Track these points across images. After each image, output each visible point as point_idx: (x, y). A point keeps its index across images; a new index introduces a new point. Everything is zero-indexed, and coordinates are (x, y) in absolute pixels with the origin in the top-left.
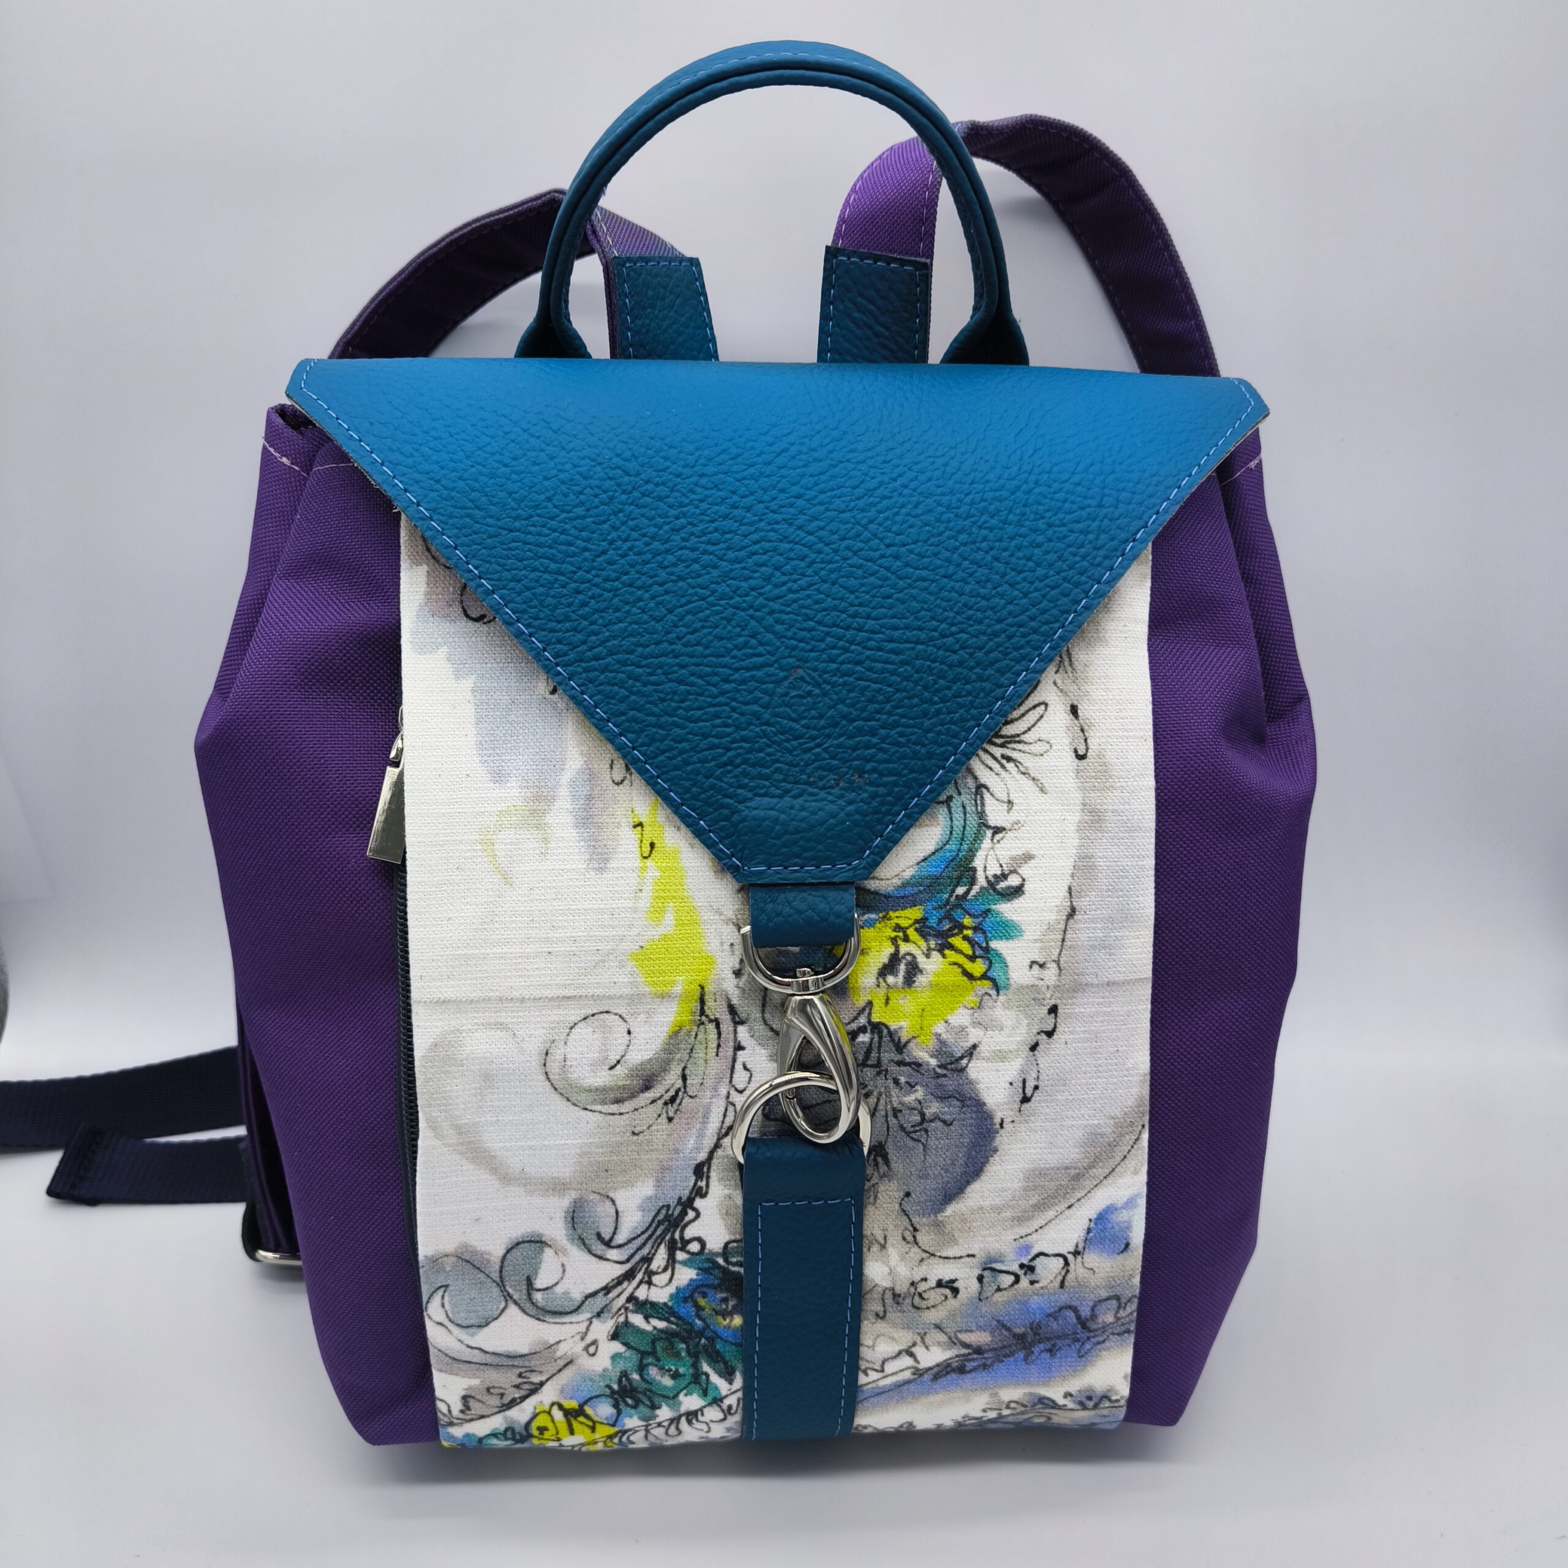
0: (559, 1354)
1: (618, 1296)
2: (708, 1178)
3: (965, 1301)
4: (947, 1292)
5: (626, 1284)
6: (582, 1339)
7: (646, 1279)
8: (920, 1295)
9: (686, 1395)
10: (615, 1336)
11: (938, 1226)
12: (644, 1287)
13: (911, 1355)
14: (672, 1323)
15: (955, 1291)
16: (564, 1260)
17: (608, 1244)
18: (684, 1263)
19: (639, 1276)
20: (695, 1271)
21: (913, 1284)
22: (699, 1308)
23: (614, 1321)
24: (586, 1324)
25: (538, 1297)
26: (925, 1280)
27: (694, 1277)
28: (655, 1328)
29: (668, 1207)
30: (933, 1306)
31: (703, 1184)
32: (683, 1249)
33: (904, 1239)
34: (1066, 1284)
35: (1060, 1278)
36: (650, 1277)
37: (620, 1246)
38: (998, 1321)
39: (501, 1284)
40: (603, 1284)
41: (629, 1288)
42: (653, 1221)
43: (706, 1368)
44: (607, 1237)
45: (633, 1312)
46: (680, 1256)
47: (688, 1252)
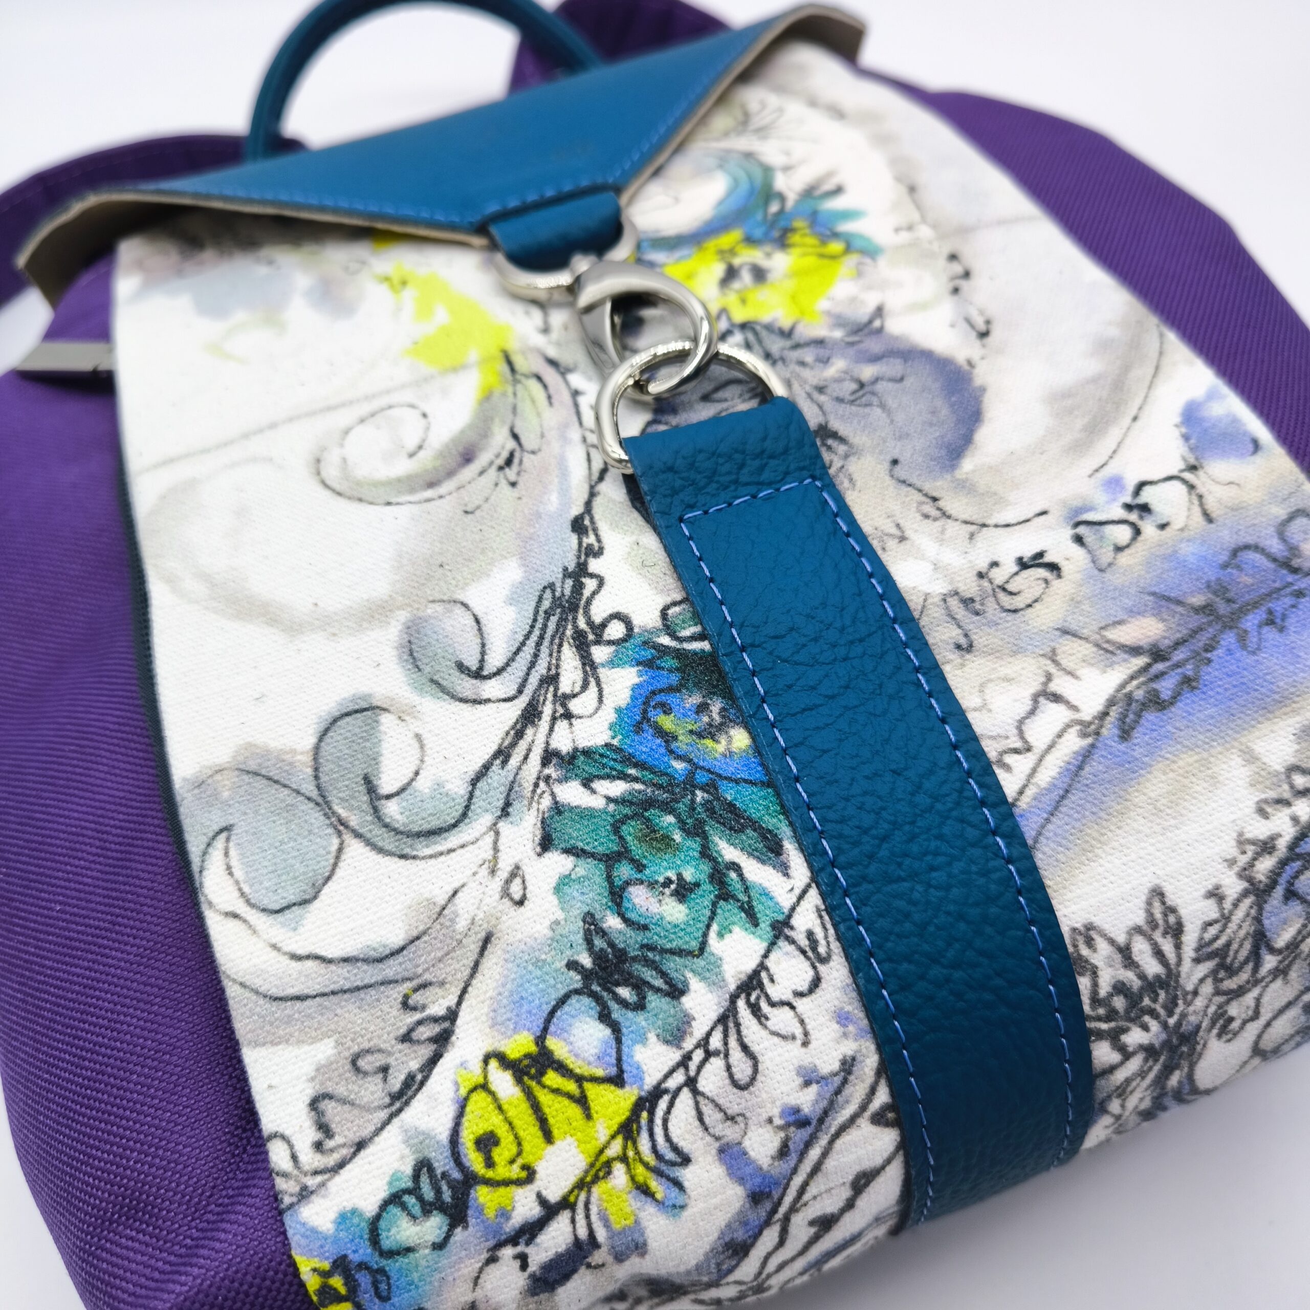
0: (462, 924)
1: (526, 757)
2: (595, 530)
3: (1079, 576)
4: (1042, 573)
5: (530, 731)
6: (493, 872)
7: (561, 710)
8: (1004, 590)
9: (721, 935)
10: (546, 844)
11: (965, 487)
12: (562, 725)
13: (1056, 698)
14: (636, 779)
15: (1054, 567)
16: (415, 726)
17: (478, 675)
18: (612, 663)
19: (547, 710)
20: (634, 670)
21: (981, 575)
22: (668, 737)
23: (533, 812)
24: (489, 839)
25: (392, 809)
26: (995, 564)
27: (637, 680)
28: (609, 799)
29: (551, 586)
30: (1036, 601)
31: (591, 539)
32: (598, 642)
33: (926, 516)
34: (1214, 515)
35: (1197, 510)
36: (564, 705)
37: (499, 672)
38: (1153, 594)
39: (323, 802)
40: (495, 747)
41: (537, 736)
42: (536, 612)
43: (728, 852)
44: (473, 664)
45: (560, 781)
46: (600, 653)
47: (610, 643)
